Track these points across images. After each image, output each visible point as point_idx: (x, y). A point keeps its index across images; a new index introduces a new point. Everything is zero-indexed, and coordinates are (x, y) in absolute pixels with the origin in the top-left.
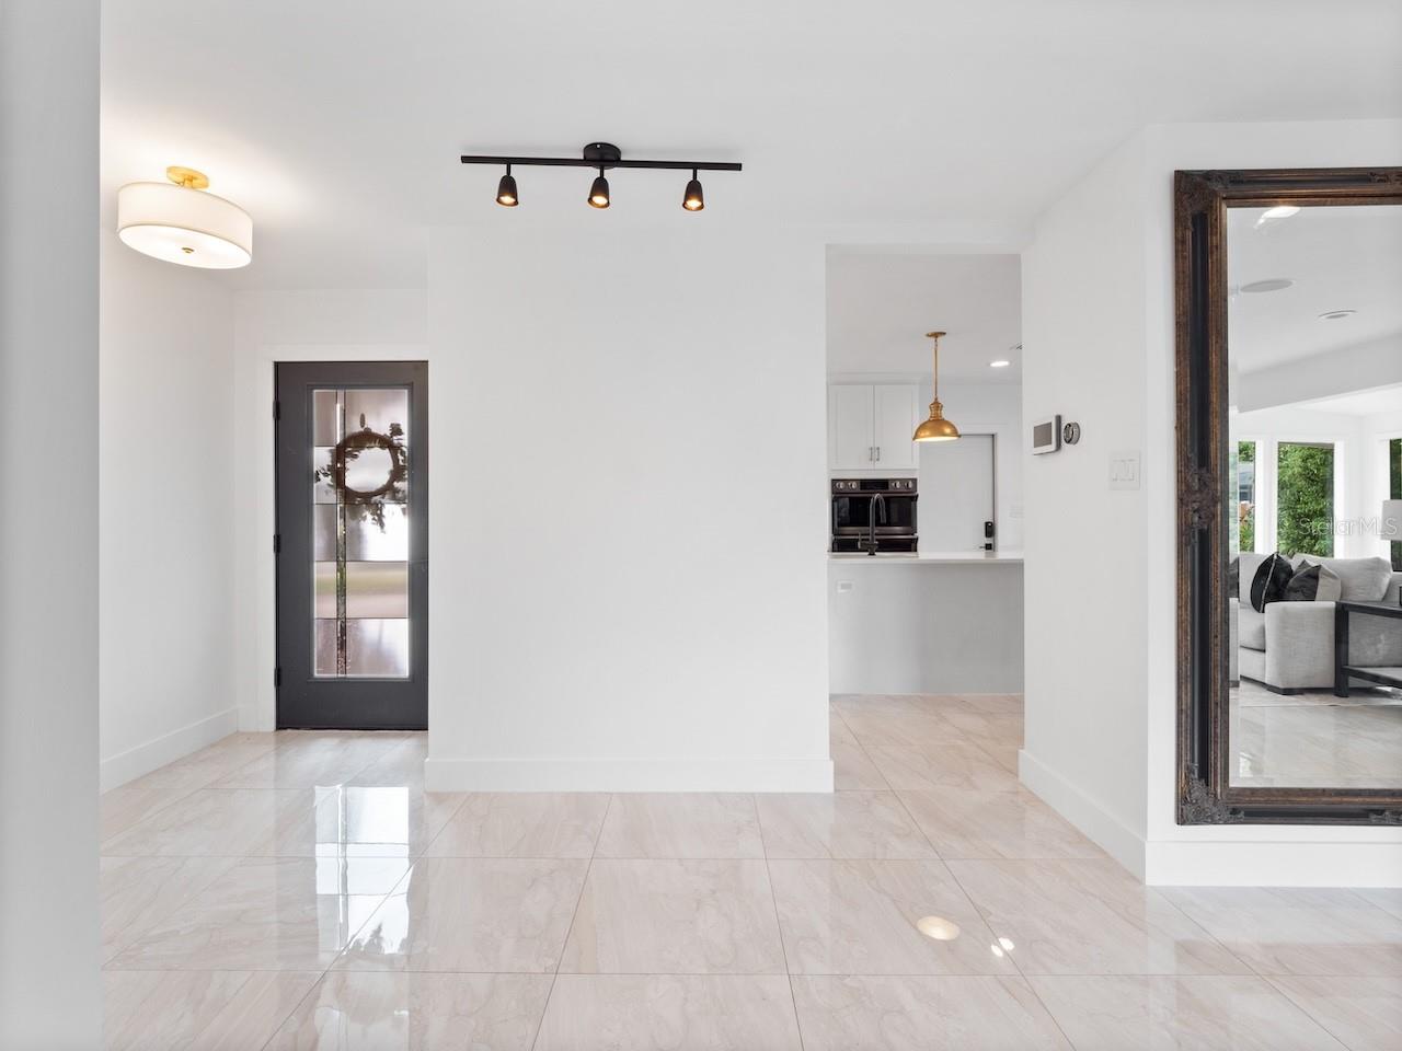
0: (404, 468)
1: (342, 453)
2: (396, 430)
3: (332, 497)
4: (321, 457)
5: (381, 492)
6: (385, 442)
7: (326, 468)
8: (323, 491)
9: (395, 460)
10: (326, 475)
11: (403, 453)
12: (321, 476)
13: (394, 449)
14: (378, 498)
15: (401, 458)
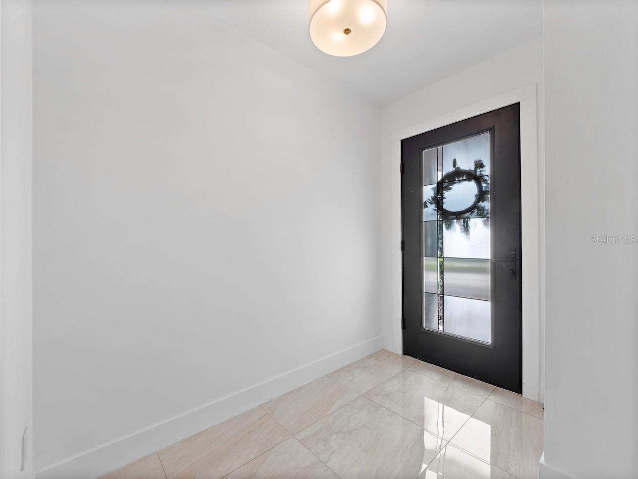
0: (485, 193)
1: (441, 187)
2: (479, 165)
3: (436, 217)
4: (428, 192)
5: (470, 210)
6: (471, 176)
7: (431, 199)
8: (429, 213)
9: (480, 187)
10: (431, 203)
11: (485, 181)
12: (428, 204)
13: (479, 179)
14: (467, 215)
15: (484, 185)
